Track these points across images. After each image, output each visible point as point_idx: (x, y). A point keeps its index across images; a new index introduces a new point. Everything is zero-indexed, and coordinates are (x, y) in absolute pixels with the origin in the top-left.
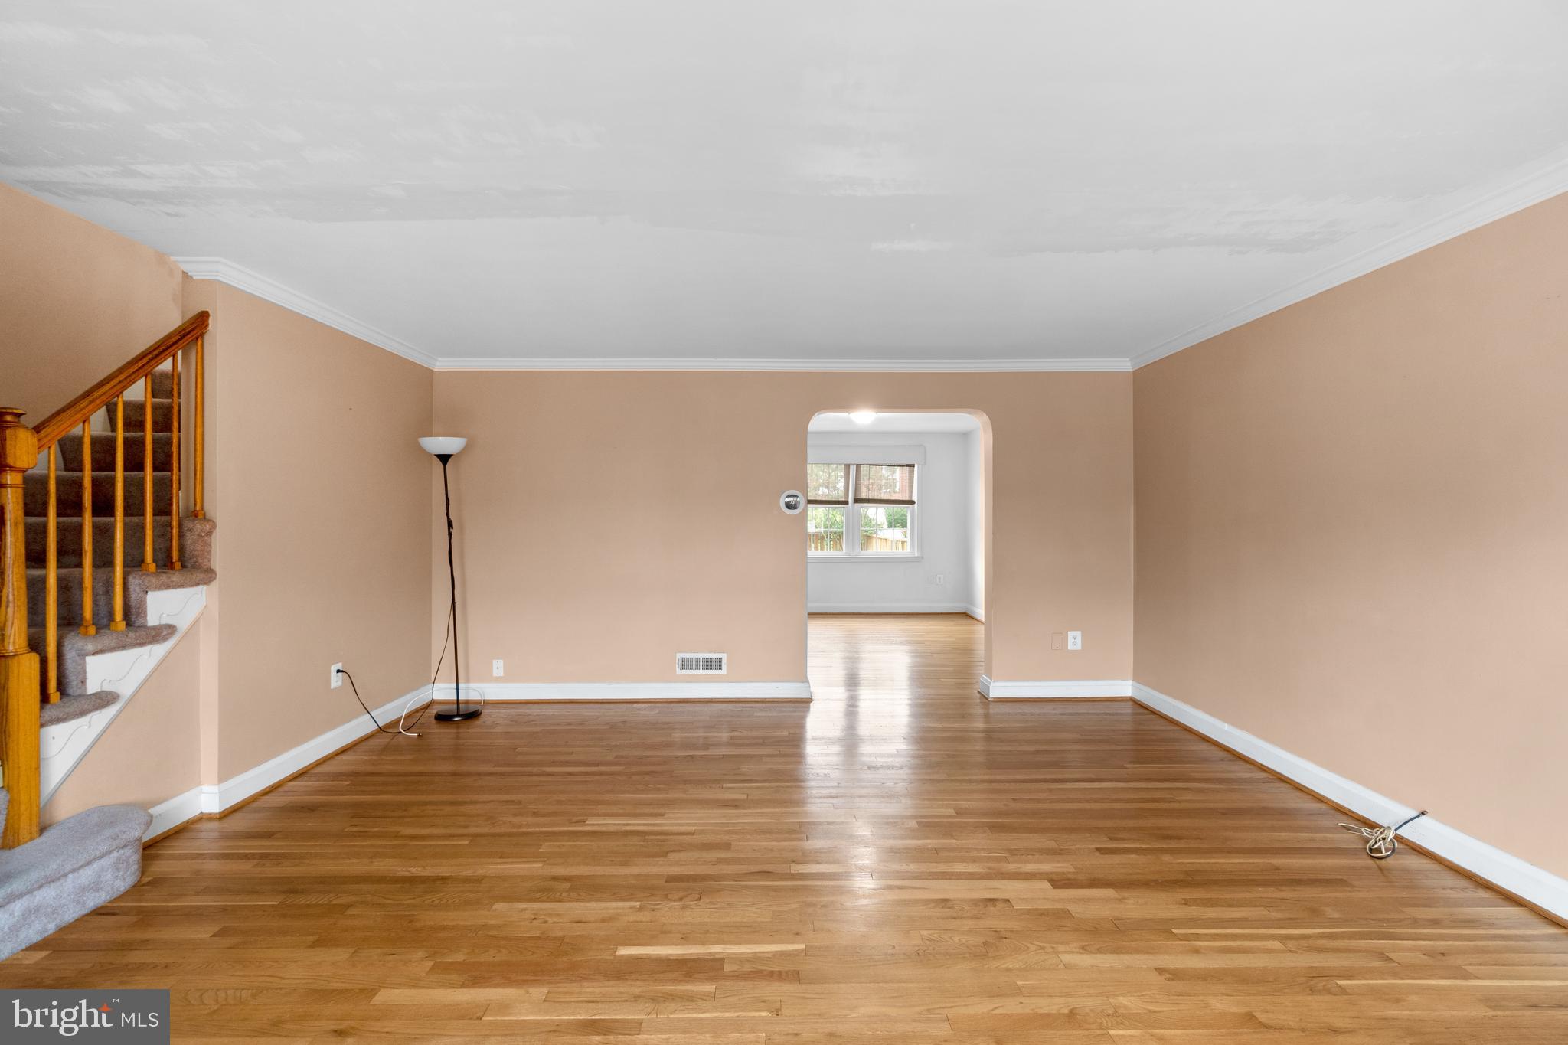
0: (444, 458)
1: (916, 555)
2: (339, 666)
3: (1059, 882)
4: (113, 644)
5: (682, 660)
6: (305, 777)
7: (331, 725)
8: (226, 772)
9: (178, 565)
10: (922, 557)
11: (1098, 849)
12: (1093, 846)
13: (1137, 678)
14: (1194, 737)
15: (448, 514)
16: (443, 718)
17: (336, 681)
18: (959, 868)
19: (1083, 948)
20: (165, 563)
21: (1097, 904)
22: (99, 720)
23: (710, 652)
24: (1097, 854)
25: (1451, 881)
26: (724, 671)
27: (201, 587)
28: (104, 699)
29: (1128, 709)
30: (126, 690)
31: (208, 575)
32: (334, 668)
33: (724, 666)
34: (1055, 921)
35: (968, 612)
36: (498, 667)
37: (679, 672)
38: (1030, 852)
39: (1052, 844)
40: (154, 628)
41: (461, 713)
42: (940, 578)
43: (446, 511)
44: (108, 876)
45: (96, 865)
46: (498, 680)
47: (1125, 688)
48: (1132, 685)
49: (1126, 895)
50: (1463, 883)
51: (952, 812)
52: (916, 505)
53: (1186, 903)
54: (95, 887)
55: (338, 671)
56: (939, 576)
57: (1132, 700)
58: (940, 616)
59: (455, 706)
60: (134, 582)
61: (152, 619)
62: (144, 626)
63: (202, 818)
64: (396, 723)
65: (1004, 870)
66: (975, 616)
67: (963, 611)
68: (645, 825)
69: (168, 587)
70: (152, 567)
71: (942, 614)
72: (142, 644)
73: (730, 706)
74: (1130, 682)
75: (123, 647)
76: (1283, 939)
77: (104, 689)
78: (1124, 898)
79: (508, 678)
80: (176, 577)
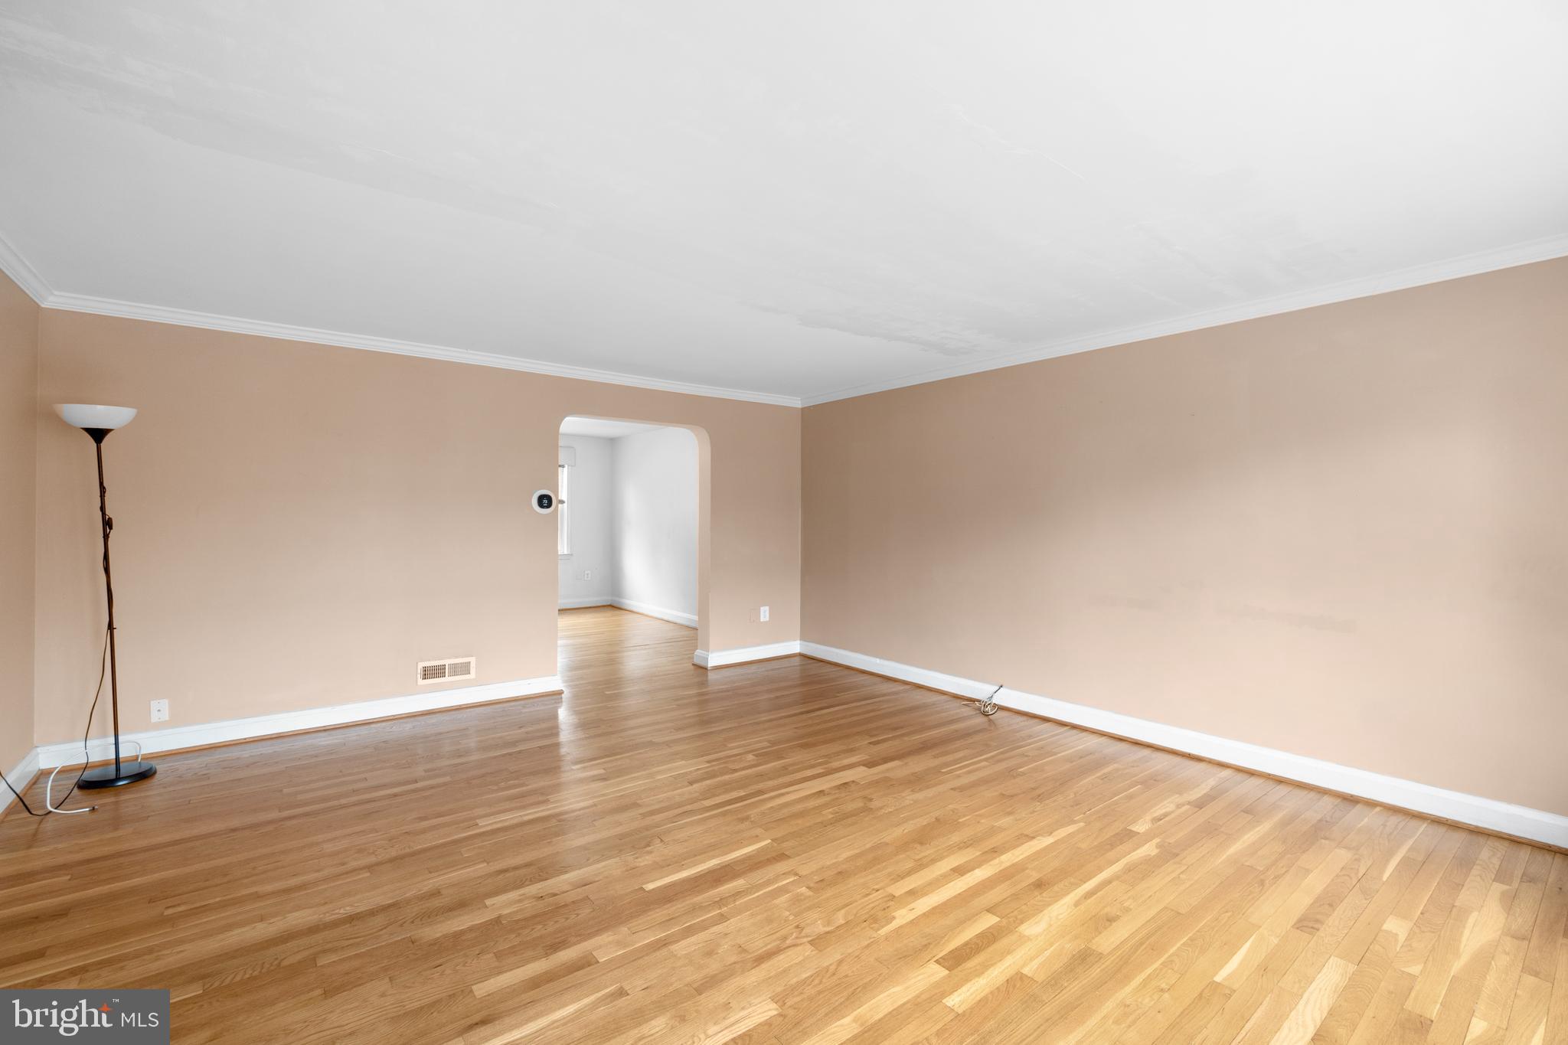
0: (98, 435)
1: (566, 553)
3: (870, 764)
5: (425, 669)
10: (572, 555)
11: (870, 743)
12: (866, 742)
13: (803, 638)
14: (852, 672)
15: (103, 509)
18: (809, 773)
19: (912, 791)
21: (895, 769)
23: (457, 657)
24: (871, 746)
25: (1020, 719)
26: (473, 675)
29: (797, 661)
33: (473, 670)
34: (886, 784)
35: (615, 605)
36: (160, 709)
37: (421, 682)
38: (838, 754)
39: (844, 747)
41: (123, 773)
42: (588, 574)
43: (100, 505)
46: (161, 726)
47: (795, 647)
48: (800, 644)
49: (906, 761)
50: (1025, 718)
51: (766, 744)
52: (565, 505)
53: (935, 757)
56: (586, 572)
57: (801, 655)
58: (590, 610)
59: (114, 767)
65: (834, 767)
66: (623, 607)
67: (609, 604)
68: (542, 811)
71: (590, 607)
73: (488, 709)
74: (798, 642)
76: (986, 760)
78: (906, 763)
79: (177, 720)
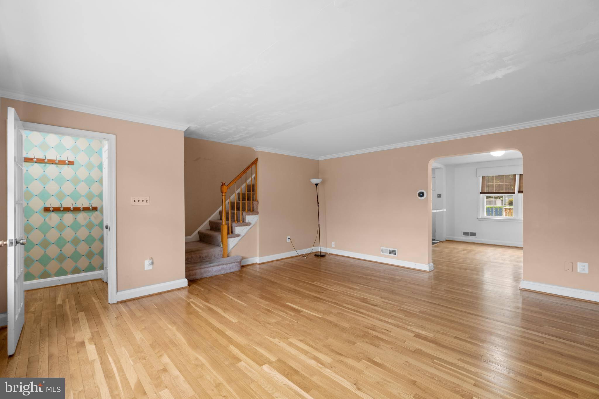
0: (317, 185)
2: (289, 237)
4: (239, 225)
5: (383, 249)
6: (279, 261)
7: (287, 251)
8: (261, 256)
9: (252, 211)
15: (317, 200)
16: (316, 256)
17: (288, 241)
20: (249, 210)
22: (238, 239)
27: (256, 215)
28: (238, 235)
30: (242, 234)
31: (257, 213)
32: (288, 237)
33: (396, 254)
36: (334, 244)
37: (382, 253)
40: (247, 223)
41: (321, 255)
44: (234, 267)
45: (232, 264)
46: (333, 248)
54: (232, 268)
55: (289, 238)
59: (320, 253)
60: (244, 213)
61: (247, 221)
62: (246, 222)
63: (256, 264)
64: (303, 255)
69: (249, 215)
70: (247, 211)
72: (245, 226)
75: (241, 226)
77: (239, 233)
80: (251, 213)
